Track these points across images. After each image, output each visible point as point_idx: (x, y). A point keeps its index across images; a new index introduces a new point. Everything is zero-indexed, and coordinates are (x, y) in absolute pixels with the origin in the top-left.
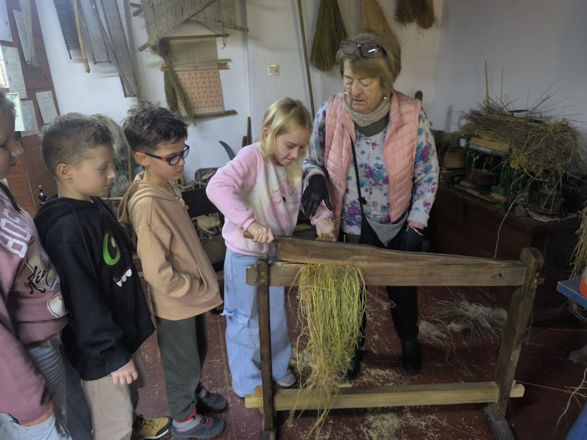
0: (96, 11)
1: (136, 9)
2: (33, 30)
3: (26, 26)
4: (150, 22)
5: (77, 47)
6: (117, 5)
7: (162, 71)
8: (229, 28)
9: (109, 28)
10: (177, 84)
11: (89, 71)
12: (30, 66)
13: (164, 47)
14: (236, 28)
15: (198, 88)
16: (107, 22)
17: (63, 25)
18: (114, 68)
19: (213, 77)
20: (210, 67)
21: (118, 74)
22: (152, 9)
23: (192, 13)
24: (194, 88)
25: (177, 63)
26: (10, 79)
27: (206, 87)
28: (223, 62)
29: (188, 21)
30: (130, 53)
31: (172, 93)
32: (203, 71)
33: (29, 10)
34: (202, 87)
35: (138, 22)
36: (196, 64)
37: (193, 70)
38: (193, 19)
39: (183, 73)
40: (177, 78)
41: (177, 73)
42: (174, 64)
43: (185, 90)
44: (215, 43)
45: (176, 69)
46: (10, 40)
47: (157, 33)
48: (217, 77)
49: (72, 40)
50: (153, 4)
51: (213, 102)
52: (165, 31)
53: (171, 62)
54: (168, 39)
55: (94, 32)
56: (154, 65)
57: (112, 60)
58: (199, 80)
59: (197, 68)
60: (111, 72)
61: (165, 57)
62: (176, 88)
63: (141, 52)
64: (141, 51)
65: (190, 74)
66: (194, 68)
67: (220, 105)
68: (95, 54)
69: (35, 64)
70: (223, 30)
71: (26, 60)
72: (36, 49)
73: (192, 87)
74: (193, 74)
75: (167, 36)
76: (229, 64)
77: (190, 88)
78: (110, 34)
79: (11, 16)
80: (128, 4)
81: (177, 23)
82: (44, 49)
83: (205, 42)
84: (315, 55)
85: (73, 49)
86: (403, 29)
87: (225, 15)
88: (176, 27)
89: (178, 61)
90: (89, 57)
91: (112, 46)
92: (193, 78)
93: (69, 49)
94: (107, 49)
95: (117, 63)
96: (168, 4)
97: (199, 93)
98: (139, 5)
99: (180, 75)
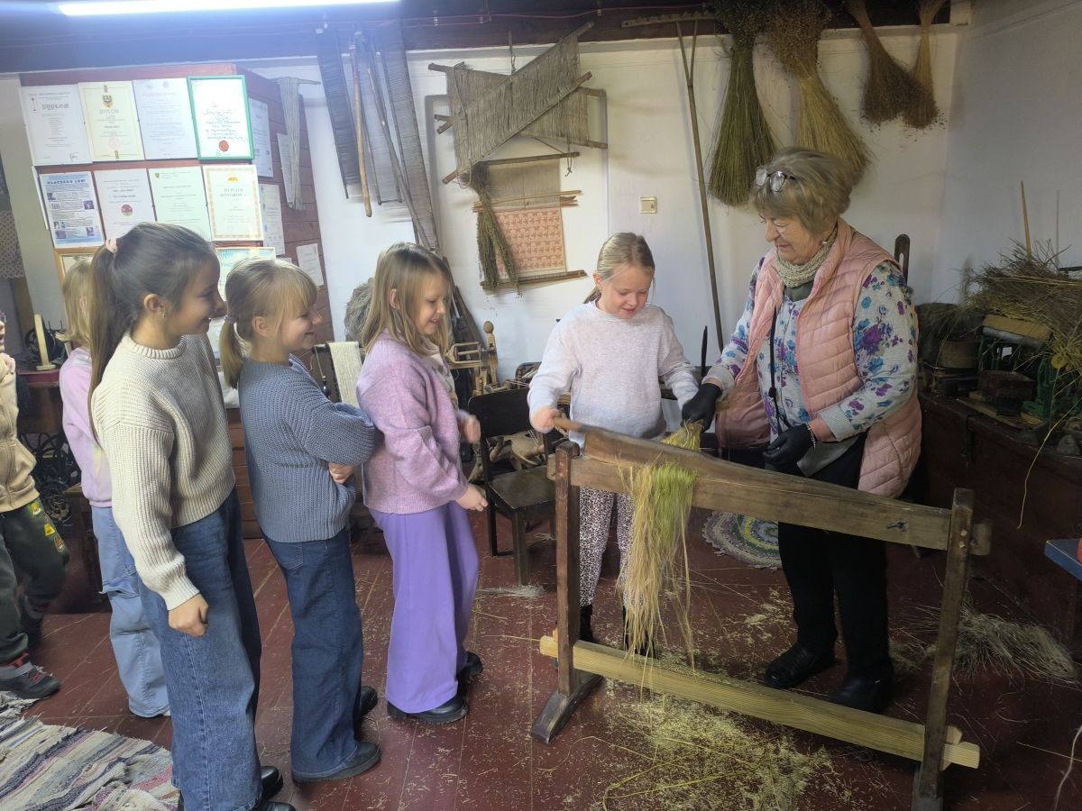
0: (386, 130)
1: (442, 123)
2: (300, 160)
3: (292, 155)
4: (461, 141)
5: (358, 181)
6: (415, 120)
7: (475, 212)
8: (580, 145)
9: (402, 153)
10: (496, 231)
11: (370, 215)
12: (293, 210)
13: (480, 177)
14: (588, 143)
15: (528, 236)
16: (400, 144)
17: (340, 150)
18: (404, 209)
19: (551, 220)
20: (547, 204)
21: (410, 218)
22: (464, 122)
23: (522, 125)
24: (522, 237)
25: (499, 199)
26: (266, 228)
27: (540, 235)
28: (567, 196)
29: (516, 136)
30: (430, 187)
31: (488, 246)
32: (537, 210)
33: (297, 132)
34: (534, 235)
35: (445, 141)
36: (526, 200)
37: (521, 210)
38: (523, 133)
39: (507, 213)
40: (497, 222)
41: (498, 214)
42: (493, 201)
43: (507, 240)
44: (557, 167)
45: (495, 208)
46: (271, 174)
47: (470, 157)
48: (557, 219)
49: (351, 172)
50: (466, 115)
51: (549, 258)
52: (482, 154)
53: (488, 198)
54: (487, 163)
55: (382, 159)
56: (464, 204)
57: (403, 198)
58: (530, 224)
59: (527, 207)
60: (401, 215)
61: (481, 191)
62: (494, 238)
63: (446, 185)
64: (446, 183)
65: (516, 216)
66: (523, 206)
67: (561, 263)
68: (381, 190)
69: (298, 207)
70: (569, 149)
71: (288, 201)
72: (302, 185)
73: (519, 235)
74: (521, 216)
75: (485, 159)
76: (578, 198)
77: (516, 237)
78: (403, 161)
79: (274, 141)
80: (431, 117)
81: (500, 141)
82: (312, 185)
83: (541, 166)
84: (716, 179)
85: (351, 184)
86: (876, 131)
87: (573, 125)
88: (499, 146)
89: (499, 196)
90: (372, 195)
91: (405, 178)
92: (520, 222)
93: (345, 184)
94: (398, 182)
95: (409, 203)
96: (488, 114)
97: (529, 244)
98: (447, 117)
99: (502, 218)
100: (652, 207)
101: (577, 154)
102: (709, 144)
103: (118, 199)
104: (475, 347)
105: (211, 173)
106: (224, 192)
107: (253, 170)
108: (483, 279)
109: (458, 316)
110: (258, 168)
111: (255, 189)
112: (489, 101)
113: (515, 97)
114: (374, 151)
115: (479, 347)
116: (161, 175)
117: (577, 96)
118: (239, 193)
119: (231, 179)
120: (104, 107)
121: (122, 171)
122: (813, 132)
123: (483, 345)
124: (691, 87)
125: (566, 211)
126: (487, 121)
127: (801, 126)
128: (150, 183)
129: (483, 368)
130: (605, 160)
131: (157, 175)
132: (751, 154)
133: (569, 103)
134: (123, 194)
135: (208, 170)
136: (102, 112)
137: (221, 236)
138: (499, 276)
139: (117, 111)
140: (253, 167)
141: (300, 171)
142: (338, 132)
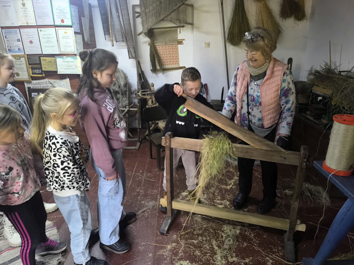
0: (119, 16)
1: (137, 15)
2: (90, 26)
3: (86, 24)
4: (144, 21)
5: (109, 34)
6: (128, 13)
7: (149, 45)
8: (184, 23)
9: (124, 25)
10: (156, 52)
11: (113, 46)
12: (87, 43)
13: (150, 33)
14: (186, 23)
15: (167, 54)
16: (123, 22)
17: (103, 23)
18: (124, 44)
19: (174, 49)
20: (173, 43)
21: (127, 47)
22: (145, 14)
23: (164, 16)
24: (165, 54)
25: (157, 41)
26: (77, 50)
27: (171, 54)
28: (180, 41)
29: (163, 20)
30: (133, 37)
31: (153, 57)
32: (170, 45)
33: (88, 17)
34: (169, 54)
35: (139, 21)
36: (166, 42)
37: (165, 45)
38: (165, 19)
39: (160, 46)
40: (156, 49)
41: (156, 46)
42: (155, 42)
43: (160, 55)
44: (177, 31)
45: (156, 44)
46: (79, 31)
47: (147, 27)
48: (176, 49)
49: (107, 31)
50: (146, 12)
51: (173, 62)
52: (151, 26)
53: (154, 41)
54: (153, 29)
55: (117, 26)
56: (145, 42)
57: (124, 40)
58: (167, 50)
59: (166, 44)
60: (124, 46)
61: (151, 38)
62: (155, 55)
63: (139, 36)
64: (139, 35)
65: (163, 47)
66: (165, 44)
67: (177, 64)
68: (117, 37)
69: (89, 42)
70: (180, 25)
71: (85, 40)
72: (90, 34)
73: (163, 54)
74: (164, 47)
75: (153, 27)
76: (184, 41)
77: (162, 54)
78: (124, 27)
79: (80, 20)
80: (134, 12)
81: (157, 22)
82: (94, 35)
83: (172, 30)
84: (229, 37)
85: (107, 35)
86: (284, 21)
87: (181, 17)
88: (157, 23)
89: (157, 40)
90: (114, 39)
91: (125, 33)
92: (164, 49)
93: (105, 35)
94: (122, 35)
95: (126, 42)
96: (153, 12)
97: (167, 57)
98: (139, 12)
99: (158, 48)
100: (208, 45)
101: (184, 26)
102: (227, 24)
103: (28, 38)
104: (148, 91)
105: (58, 30)
106: (63, 37)
107: (72, 30)
108: (151, 68)
109: (143, 81)
110: (74, 29)
111: (73, 36)
112: (154, 7)
113: (162, 6)
114: (115, 24)
115: (149, 91)
116: (42, 31)
117: (183, 6)
118: (68, 37)
119: (65, 33)
120: (22, 7)
121: (29, 29)
122: (263, 21)
123: (151, 90)
124: (222, 4)
125: (180, 46)
126: (153, 14)
127: (259, 19)
128: (38, 33)
129: (150, 98)
130: (193, 29)
131: (41, 31)
132: (241, 28)
133: (181, 9)
134: (29, 37)
135: (57, 29)
136: (22, 8)
137: (62, 52)
138: (156, 67)
139: (27, 8)
140: (73, 28)
141: (89, 30)
142: (102, 17)
